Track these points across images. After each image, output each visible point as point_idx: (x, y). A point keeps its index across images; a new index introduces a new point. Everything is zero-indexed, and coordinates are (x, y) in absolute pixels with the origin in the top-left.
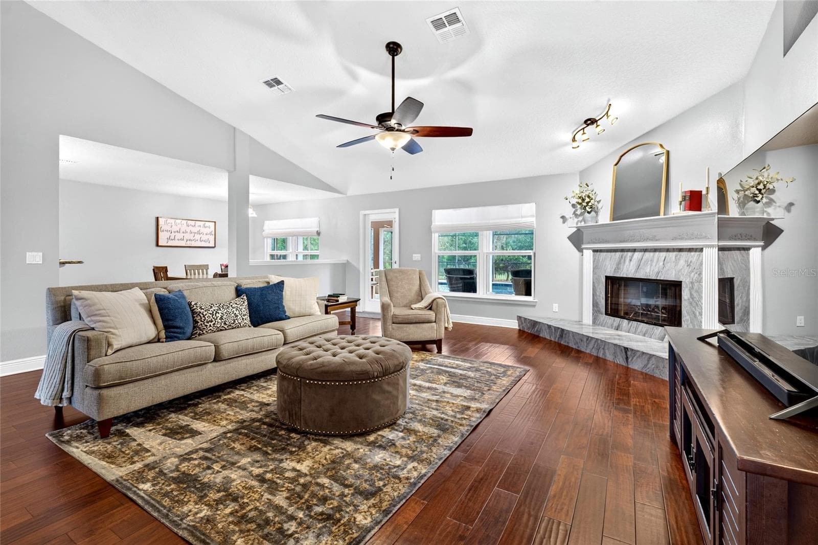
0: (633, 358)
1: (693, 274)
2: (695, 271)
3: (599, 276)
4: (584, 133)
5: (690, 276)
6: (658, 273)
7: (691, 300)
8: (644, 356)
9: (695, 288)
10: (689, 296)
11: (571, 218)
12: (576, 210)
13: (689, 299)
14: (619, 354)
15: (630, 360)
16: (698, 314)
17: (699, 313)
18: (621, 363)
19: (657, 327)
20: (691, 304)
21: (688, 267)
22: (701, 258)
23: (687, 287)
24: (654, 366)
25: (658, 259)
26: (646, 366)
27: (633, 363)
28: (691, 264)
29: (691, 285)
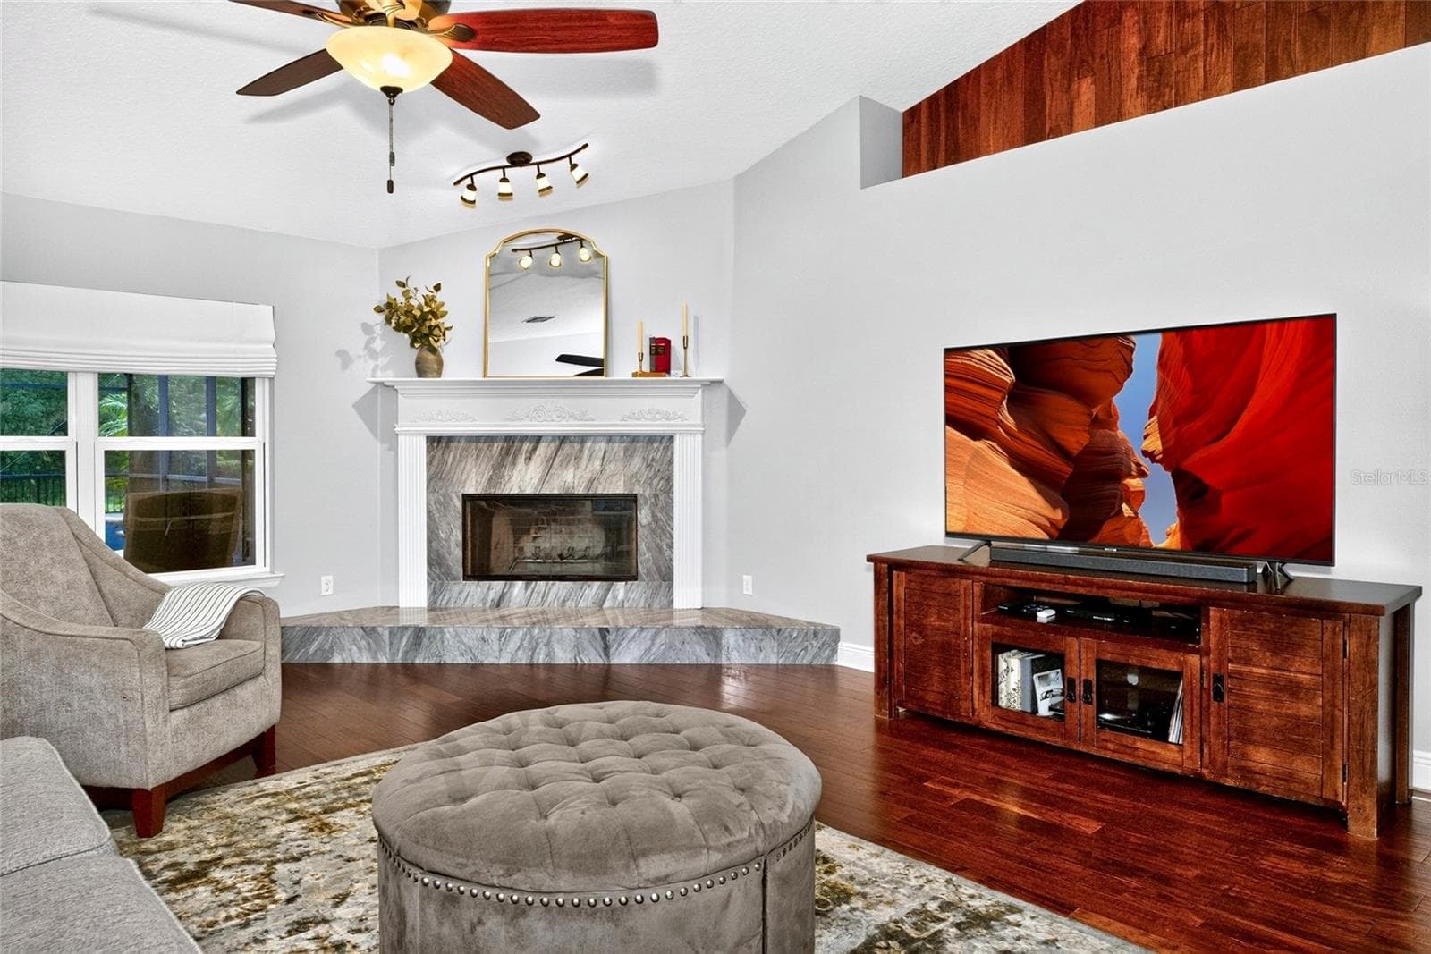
0: (619, 645)
1: (656, 481)
2: (660, 475)
3: (446, 496)
4: (504, 180)
5: (651, 484)
6: (591, 482)
7: (653, 525)
8: (644, 634)
9: (660, 504)
10: (650, 518)
11: (360, 357)
12: (373, 339)
13: (649, 524)
14: (586, 644)
15: (612, 650)
16: (665, 547)
17: (667, 545)
18: (594, 662)
19: (589, 583)
20: (653, 531)
21: (648, 469)
22: (669, 453)
23: (646, 503)
24: (663, 647)
25: (591, 456)
26: (648, 650)
27: (619, 654)
28: (654, 464)
29: (653, 500)
